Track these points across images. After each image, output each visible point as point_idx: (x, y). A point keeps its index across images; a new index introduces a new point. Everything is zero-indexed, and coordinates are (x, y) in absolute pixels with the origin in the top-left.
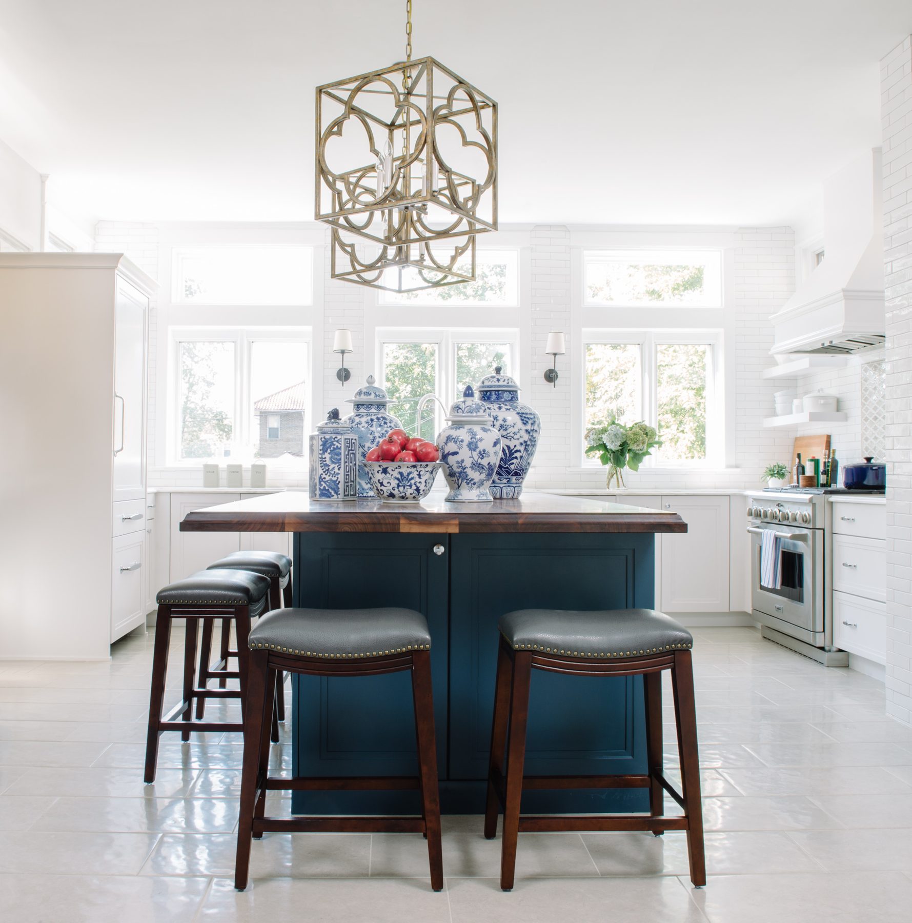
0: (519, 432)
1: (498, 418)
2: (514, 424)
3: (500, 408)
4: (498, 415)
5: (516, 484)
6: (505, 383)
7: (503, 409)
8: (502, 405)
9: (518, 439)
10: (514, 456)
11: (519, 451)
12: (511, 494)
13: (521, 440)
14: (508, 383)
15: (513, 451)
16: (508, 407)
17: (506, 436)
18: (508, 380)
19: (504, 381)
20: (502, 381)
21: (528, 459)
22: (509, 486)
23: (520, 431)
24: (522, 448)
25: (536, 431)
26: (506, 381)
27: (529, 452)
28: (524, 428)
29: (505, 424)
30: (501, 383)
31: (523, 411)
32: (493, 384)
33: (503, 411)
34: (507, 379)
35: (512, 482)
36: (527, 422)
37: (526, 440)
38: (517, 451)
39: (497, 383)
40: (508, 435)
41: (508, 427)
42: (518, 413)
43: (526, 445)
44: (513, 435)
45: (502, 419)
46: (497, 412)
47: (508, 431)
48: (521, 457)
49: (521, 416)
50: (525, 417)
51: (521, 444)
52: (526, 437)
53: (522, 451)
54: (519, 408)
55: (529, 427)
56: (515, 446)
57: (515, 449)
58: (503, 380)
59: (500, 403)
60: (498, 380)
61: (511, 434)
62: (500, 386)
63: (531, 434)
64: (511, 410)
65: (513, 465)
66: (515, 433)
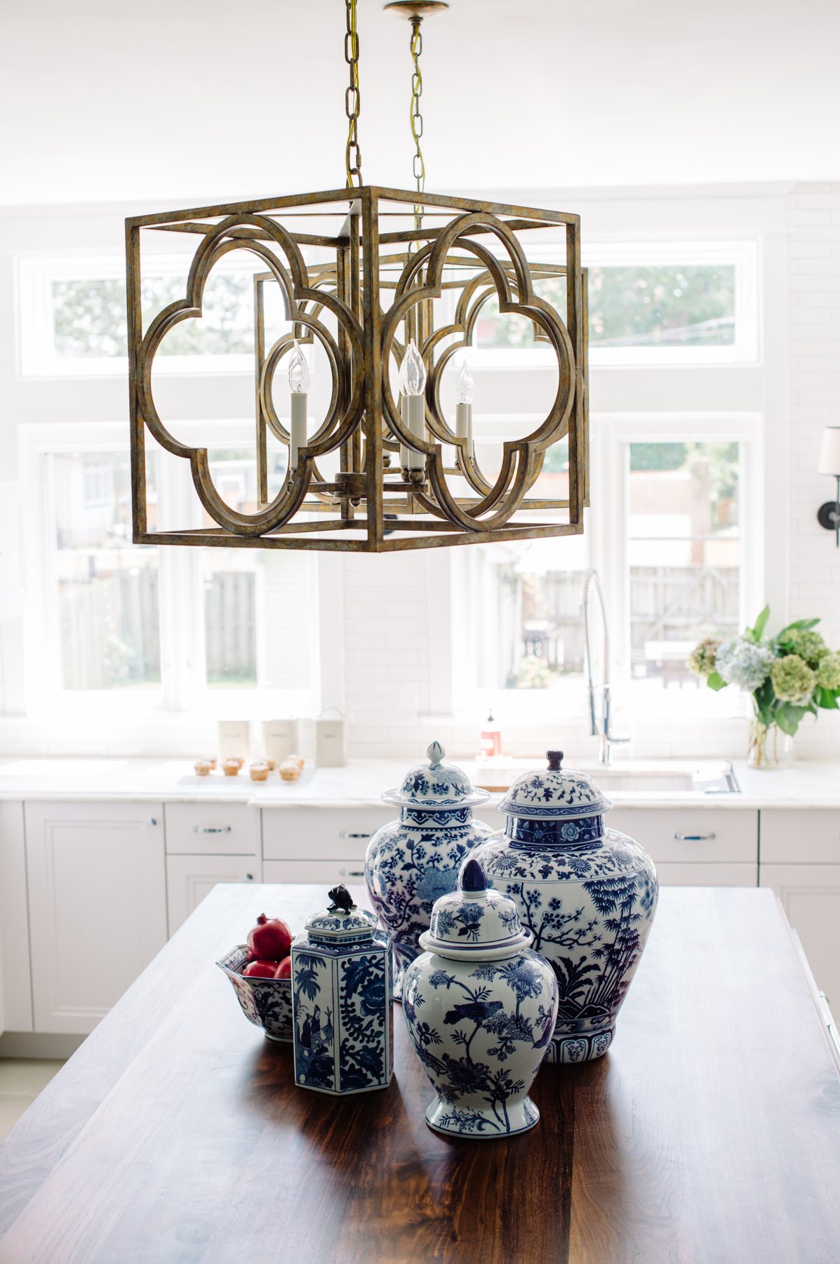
0: (590, 929)
1: (540, 899)
2: (579, 913)
3: (546, 872)
4: (540, 891)
5: (595, 1029)
6: (563, 803)
7: (553, 876)
8: (553, 864)
9: (589, 944)
10: (583, 978)
11: (596, 967)
12: (582, 1054)
13: (598, 945)
14: (571, 801)
15: (580, 969)
16: (566, 869)
17: (558, 940)
18: (573, 791)
19: (561, 796)
20: (556, 795)
21: (619, 977)
22: (576, 1038)
23: (594, 927)
24: (602, 961)
25: (637, 917)
26: (567, 797)
27: (621, 964)
28: (602, 918)
29: (555, 913)
30: (554, 802)
31: (602, 877)
32: (536, 803)
33: (553, 882)
34: (568, 791)
35: (583, 1029)
36: (613, 903)
37: (611, 941)
38: (588, 968)
39: (544, 804)
40: (565, 937)
41: (562, 921)
42: (588, 885)
43: (610, 954)
44: (576, 937)
45: (549, 900)
46: (539, 882)
47: (565, 928)
48: (601, 978)
49: (595, 891)
50: (606, 893)
51: (598, 953)
52: (610, 937)
53: (602, 967)
54: (594, 867)
55: (615, 914)
56: (583, 959)
57: (584, 964)
58: (558, 793)
59: (550, 855)
60: (548, 794)
61: (572, 935)
62: (550, 811)
63: (624, 926)
64: (573, 877)
65: (583, 997)
66: (581, 933)
